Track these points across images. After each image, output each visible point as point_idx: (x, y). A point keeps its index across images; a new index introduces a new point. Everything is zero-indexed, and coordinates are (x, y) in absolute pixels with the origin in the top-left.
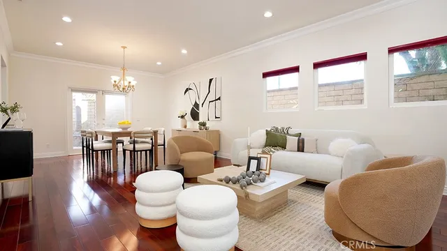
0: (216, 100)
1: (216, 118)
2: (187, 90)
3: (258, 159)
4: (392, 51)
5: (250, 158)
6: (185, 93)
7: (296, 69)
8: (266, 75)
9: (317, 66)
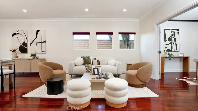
0: (42, 42)
1: (42, 52)
2: (15, 34)
3: (97, 69)
4: (119, 33)
5: (94, 69)
6: (13, 36)
7: (89, 34)
8: (74, 34)
9: (97, 33)
